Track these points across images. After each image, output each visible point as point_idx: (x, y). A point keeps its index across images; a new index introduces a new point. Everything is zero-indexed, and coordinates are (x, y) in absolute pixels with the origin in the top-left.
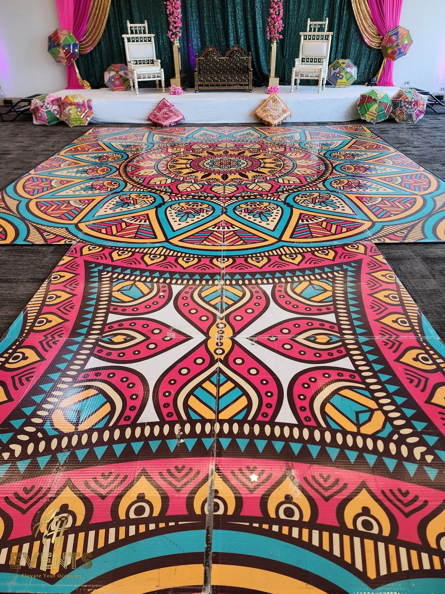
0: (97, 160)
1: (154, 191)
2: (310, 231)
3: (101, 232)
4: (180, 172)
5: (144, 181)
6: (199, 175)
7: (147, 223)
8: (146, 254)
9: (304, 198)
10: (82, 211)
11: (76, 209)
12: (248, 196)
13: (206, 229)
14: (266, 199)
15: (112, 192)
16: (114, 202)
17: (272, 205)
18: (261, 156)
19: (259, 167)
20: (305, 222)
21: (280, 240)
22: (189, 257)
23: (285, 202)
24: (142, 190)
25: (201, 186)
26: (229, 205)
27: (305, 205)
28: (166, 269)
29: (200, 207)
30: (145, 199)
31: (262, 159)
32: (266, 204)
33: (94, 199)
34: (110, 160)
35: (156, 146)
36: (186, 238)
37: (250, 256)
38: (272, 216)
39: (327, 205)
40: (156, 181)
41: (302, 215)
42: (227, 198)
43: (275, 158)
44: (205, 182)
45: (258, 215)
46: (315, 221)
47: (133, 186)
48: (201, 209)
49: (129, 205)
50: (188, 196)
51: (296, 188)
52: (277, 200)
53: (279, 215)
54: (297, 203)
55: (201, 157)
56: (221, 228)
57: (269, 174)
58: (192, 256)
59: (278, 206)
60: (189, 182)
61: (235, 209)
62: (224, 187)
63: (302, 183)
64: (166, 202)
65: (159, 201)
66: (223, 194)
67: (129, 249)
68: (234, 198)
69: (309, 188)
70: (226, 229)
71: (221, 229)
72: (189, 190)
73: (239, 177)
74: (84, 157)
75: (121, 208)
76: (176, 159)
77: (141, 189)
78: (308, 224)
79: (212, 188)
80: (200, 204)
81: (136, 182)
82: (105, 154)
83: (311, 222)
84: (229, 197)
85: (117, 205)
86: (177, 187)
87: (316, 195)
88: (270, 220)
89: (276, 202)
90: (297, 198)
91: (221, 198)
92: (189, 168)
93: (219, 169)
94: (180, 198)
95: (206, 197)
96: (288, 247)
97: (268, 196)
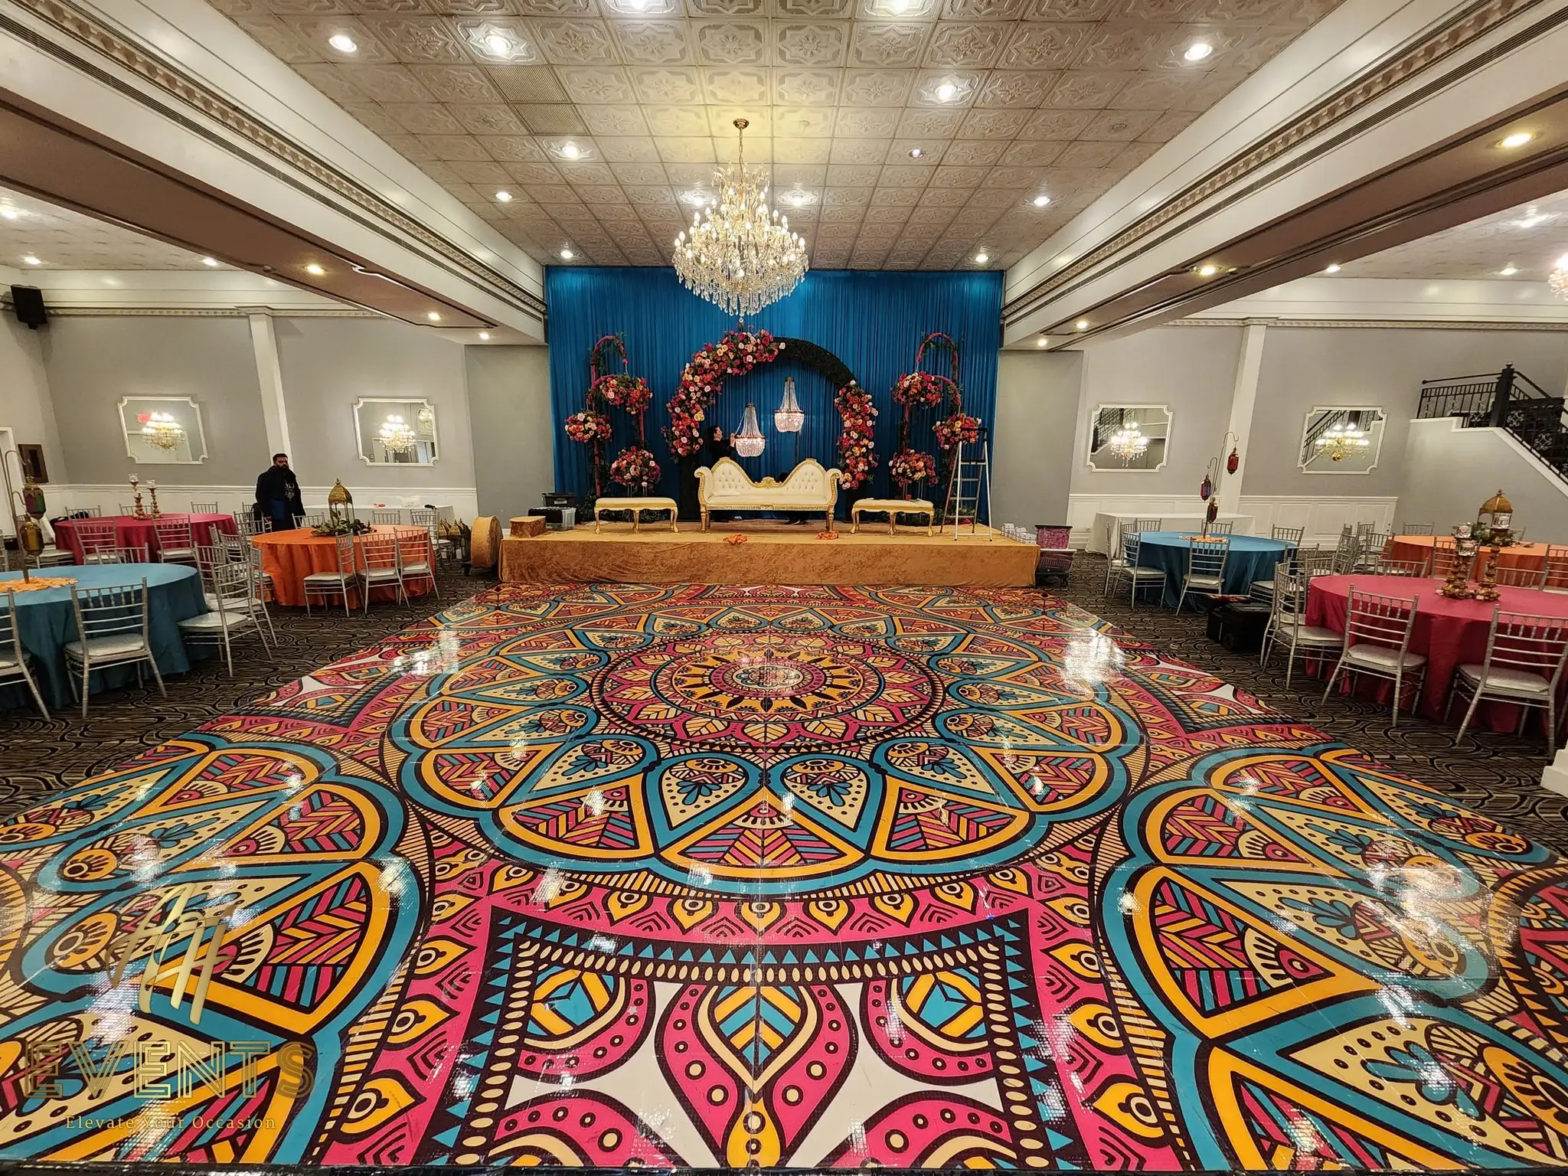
0: (558, 667)
1: (644, 734)
2: (922, 832)
3: (537, 832)
4: (693, 694)
5: (629, 711)
6: (724, 699)
7: (625, 808)
8: (614, 889)
9: (904, 755)
10: (512, 777)
11: (504, 773)
12: (806, 747)
13: (731, 822)
14: (838, 754)
15: (572, 735)
16: (573, 759)
17: (849, 769)
18: (826, 663)
19: (824, 684)
20: (911, 810)
21: (867, 854)
22: (696, 897)
23: (870, 763)
24: (624, 732)
25: (726, 723)
26: (773, 766)
27: (906, 769)
28: (647, 935)
29: (722, 770)
30: (627, 752)
31: (829, 669)
32: (838, 765)
33: (538, 752)
34: (579, 666)
35: (657, 640)
36: (693, 845)
37: (814, 896)
38: (850, 793)
39: (944, 771)
40: (650, 712)
41: (905, 793)
42: (771, 751)
43: (849, 667)
44: (733, 715)
45: (824, 791)
46: (929, 808)
47: (610, 721)
48: (724, 774)
49: (597, 766)
50: (702, 744)
51: (888, 733)
52: (856, 758)
53: (863, 790)
54: (892, 765)
55: (728, 662)
56: (759, 820)
57: (840, 700)
58: (701, 894)
59: (859, 769)
60: (705, 716)
61: (783, 776)
62: (766, 727)
63: (896, 721)
64: (663, 759)
65: (652, 757)
66: (762, 740)
67: (583, 877)
68: (782, 751)
69: (909, 731)
70: (768, 826)
71: (758, 825)
72: (704, 731)
73: (791, 704)
74: (536, 660)
75: (582, 772)
76: (687, 665)
77: (622, 728)
78: (916, 815)
79: (744, 728)
80: (723, 762)
81: (616, 715)
82: (573, 655)
83: (920, 810)
84: (773, 748)
85: (576, 766)
86: (684, 725)
87: (924, 747)
88: (847, 804)
89: (855, 762)
90: (890, 753)
91: (760, 751)
92: (707, 685)
93: (756, 686)
94: (688, 751)
95: (733, 748)
96: (884, 873)
97: (841, 749)
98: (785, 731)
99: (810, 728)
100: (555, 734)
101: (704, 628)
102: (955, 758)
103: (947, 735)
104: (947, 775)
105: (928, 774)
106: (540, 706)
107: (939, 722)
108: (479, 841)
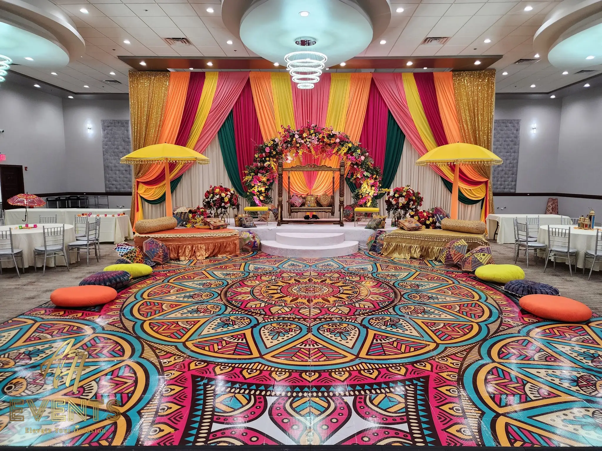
98: (320, 312)
99: (332, 310)
100: (206, 314)
101: (276, 269)
102: (403, 323)
103: (400, 313)
104: (398, 329)
105: (389, 329)
106: (196, 303)
107: (397, 308)
108: (179, 353)
